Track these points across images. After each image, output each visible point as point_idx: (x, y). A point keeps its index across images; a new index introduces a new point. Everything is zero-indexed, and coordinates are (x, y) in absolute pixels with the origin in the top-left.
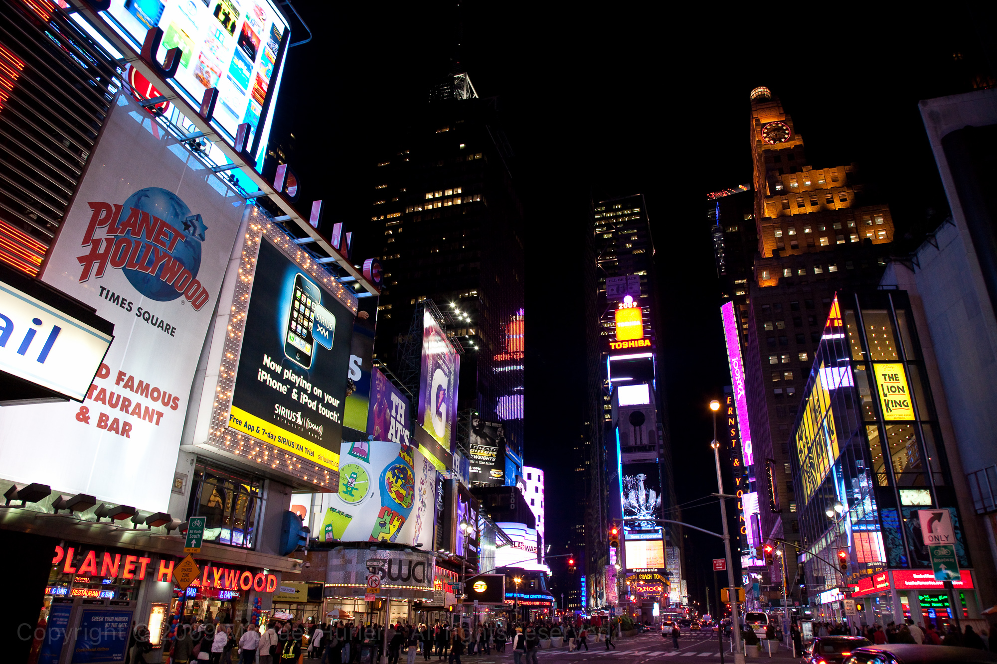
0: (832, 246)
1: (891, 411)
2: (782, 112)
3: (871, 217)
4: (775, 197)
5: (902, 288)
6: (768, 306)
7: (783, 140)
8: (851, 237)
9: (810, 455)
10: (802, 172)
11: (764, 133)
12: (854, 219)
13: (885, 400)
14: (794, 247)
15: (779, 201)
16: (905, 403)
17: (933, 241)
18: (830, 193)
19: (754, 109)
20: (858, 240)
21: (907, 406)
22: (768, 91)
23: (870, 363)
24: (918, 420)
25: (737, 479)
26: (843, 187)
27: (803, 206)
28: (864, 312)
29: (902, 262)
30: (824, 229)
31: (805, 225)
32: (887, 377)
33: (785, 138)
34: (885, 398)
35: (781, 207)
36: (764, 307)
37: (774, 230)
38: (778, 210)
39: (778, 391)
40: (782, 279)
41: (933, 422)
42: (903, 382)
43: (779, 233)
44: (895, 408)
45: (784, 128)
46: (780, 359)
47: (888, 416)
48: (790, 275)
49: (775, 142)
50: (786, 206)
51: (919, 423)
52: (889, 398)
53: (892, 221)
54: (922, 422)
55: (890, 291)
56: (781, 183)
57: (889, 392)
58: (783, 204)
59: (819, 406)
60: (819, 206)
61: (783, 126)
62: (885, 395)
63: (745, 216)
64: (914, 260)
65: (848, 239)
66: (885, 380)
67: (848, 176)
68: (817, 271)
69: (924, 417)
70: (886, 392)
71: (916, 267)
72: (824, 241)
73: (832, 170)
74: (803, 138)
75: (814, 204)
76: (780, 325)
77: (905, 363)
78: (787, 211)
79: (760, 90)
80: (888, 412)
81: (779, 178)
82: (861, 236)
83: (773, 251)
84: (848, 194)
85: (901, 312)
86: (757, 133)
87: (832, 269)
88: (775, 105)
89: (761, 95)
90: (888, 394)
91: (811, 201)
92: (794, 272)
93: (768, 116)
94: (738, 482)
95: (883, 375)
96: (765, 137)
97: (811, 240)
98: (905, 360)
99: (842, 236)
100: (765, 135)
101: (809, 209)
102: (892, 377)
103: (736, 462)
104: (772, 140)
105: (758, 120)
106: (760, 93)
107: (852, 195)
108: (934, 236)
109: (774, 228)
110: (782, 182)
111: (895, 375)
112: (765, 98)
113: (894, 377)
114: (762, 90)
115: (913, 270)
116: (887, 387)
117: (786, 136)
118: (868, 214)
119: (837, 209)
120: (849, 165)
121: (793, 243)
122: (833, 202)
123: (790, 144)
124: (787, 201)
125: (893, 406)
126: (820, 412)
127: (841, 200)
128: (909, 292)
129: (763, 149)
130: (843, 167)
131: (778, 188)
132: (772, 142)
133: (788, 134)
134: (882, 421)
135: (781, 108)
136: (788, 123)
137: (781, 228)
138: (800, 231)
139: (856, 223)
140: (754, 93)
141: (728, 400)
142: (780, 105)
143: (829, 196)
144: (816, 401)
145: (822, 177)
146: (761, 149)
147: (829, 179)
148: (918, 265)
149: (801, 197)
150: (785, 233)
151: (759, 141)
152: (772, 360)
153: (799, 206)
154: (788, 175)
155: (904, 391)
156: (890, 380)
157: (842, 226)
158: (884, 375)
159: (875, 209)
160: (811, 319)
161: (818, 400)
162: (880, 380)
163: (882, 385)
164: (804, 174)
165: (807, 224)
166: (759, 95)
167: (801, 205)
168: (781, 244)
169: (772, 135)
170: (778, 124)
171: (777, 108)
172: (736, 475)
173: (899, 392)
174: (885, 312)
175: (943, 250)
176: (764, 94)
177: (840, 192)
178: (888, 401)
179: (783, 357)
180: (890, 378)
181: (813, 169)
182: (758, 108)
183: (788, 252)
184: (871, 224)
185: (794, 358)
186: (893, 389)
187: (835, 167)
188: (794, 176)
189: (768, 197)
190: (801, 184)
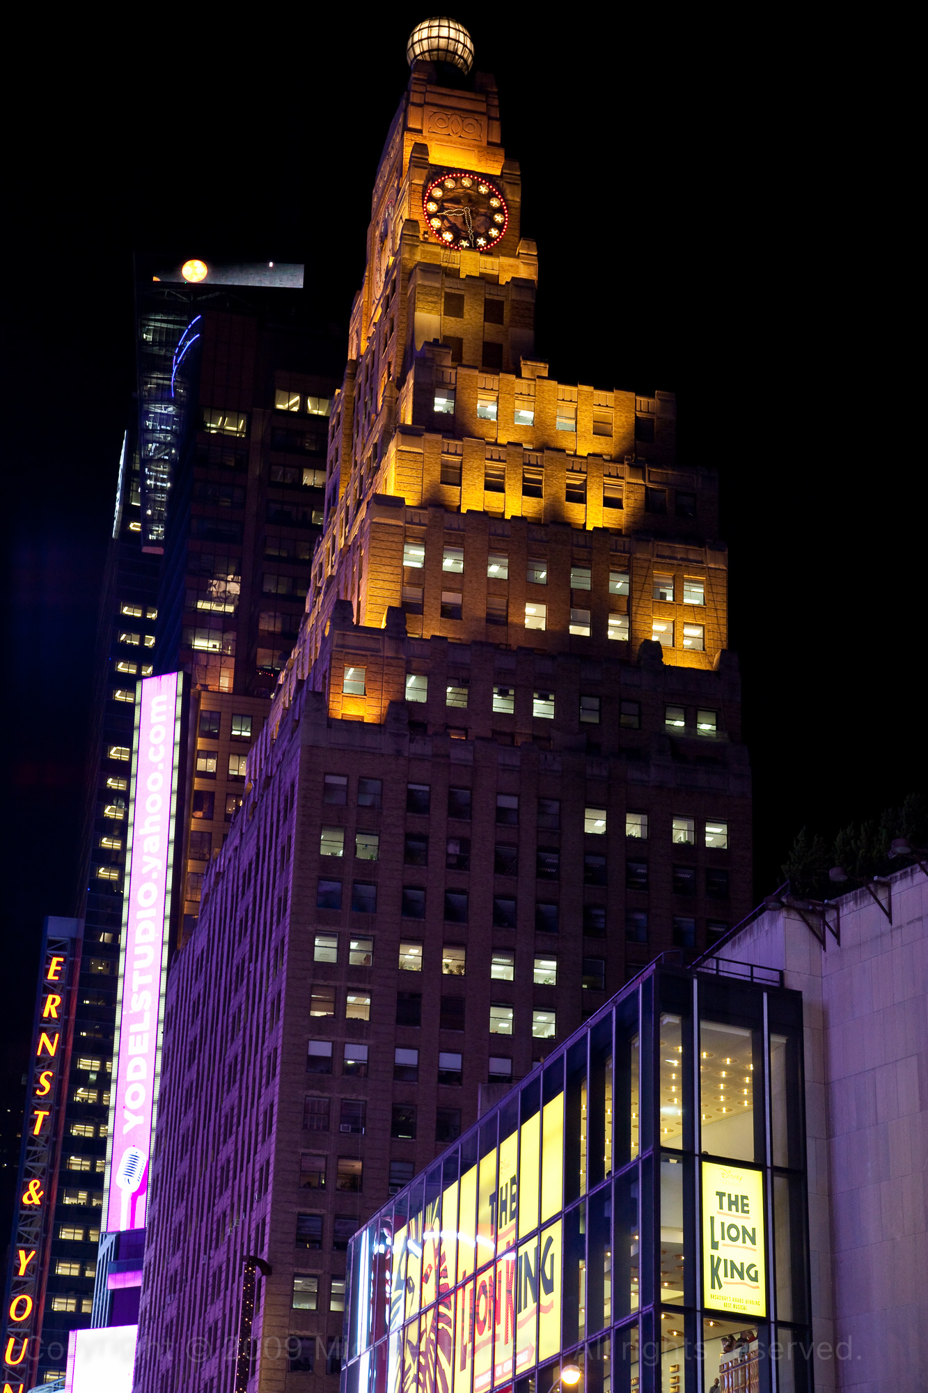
0: (556, 635)
1: (720, 1286)
2: (497, 140)
3: (674, 578)
4: (427, 436)
5: (793, 983)
6: (343, 781)
7: (481, 242)
8: (611, 622)
9: (442, 1309)
10: (519, 376)
11: (431, 199)
12: (628, 570)
13: (712, 1257)
14: (450, 612)
15: (434, 451)
16: (752, 1273)
17: (882, 896)
18: (580, 472)
19: (415, 98)
20: (626, 637)
21: (755, 1279)
22: (469, 43)
23: (697, 1159)
24: (772, 1319)
25: (22, 1253)
26: (617, 460)
27: (500, 489)
28: (704, 1025)
29: (803, 915)
30: (543, 575)
31: (493, 550)
32: (725, 1199)
33: (489, 239)
34: (714, 1252)
35: (436, 473)
36: (331, 780)
37: (406, 543)
38: (427, 480)
39: (320, 1048)
40: (399, 707)
41: (801, 1329)
42: (755, 1219)
43: (414, 557)
44: (729, 1279)
45: (495, 203)
46: (343, 951)
47: (714, 1299)
48: (422, 698)
49: (456, 239)
50: (453, 476)
51: (773, 1326)
52: (720, 1253)
53: (724, 606)
54: (780, 1324)
55: (768, 989)
56: (453, 394)
57: (723, 1238)
58: (445, 466)
59: (516, 1198)
60: (542, 501)
61: (491, 195)
62: (715, 1245)
63: (280, 394)
64: (830, 917)
65: (599, 627)
66: (721, 1207)
67: (641, 427)
68: (500, 704)
69: (785, 1314)
70: (718, 1238)
71: (829, 937)
72: (535, 616)
73: (602, 396)
74: (540, 257)
75: (531, 490)
76: (367, 847)
77: (769, 1171)
78: (451, 492)
79: (444, 32)
80: (713, 1287)
81: (450, 375)
82: (636, 626)
83: (391, 609)
84: (631, 490)
85: (779, 1041)
86: (412, 192)
87: (542, 708)
88: (482, 107)
89: (447, 51)
90: (721, 1243)
91: (525, 480)
92: (436, 692)
93: (455, 137)
94: (24, 1262)
95: (718, 1193)
96: (431, 216)
97: (499, 603)
98: (769, 1164)
99: (586, 614)
100: (432, 207)
101: (514, 504)
102: (736, 1203)
103: (32, 1190)
104: (449, 229)
105: (421, 149)
106: (443, 42)
107: (640, 495)
108: (888, 886)
109: (407, 538)
110: (455, 390)
111: (744, 1197)
112: (453, 65)
113: (738, 1203)
114: (453, 34)
115: (822, 942)
116: (723, 1224)
117: (494, 232)
118: (670, 567)
119: (589, 527)
120: (650, 394)
121: (450, 597)
122: (582, 499)
123: (501, 266)
124: (456, 459)
125: (726, 1275)
126: (516, 1214)
127: (610, 503)
128: (805, 997)
129: (418, 258)
130: (632, 395)
131: (441, 404)
132: (448, 237)
133: (500, 227)
134: (698, 1308)
135: (496, 126)
136: (508, 189)
137: (423, 541)
138: (476, 565)
139: (631, 583)
140: (425, 34)
141: (53, 967)
142: (495, 113)
143: (576, 480)
144: (505, 1180)
145: (569, 410)
146: (412, 253)
147: (587, 424)
148: (837, 935)
149: (499, 460)
150: (433, 560)
151: (411, 223)
152: (325, 949)
153: (489, 487)
154: (476, 373)
155: (753, 1241)
156: (730, 1209)
157: (593, 583)
158: (721, 1195)
159: (691, 557)
160: (453, 849)
161: (516, 1181)
162: (710, 1205)
163: (712, 1219)
164: (521, 385)
165: (502, 550)
166: (438, 49)
167: (495, 485)
168: (414, 593)
169: (452, 210)
170: (476, 184)
171: (484, 120)
172: (20, 1238)
173: (744, 1241)
174: (746, 1034)
175: (901, 927)
176: (455, 53)
177: (609, 476)
178: (719, 1260)
179: (354, 945)
180: (731, 1203)
181: (551, 376)
182: (430, 98)
183: (428, 628)
184: (669, 598)
185: (386, 955)
186: (733, 1233)
187: (610, 389)
188: (491, 381)
189: (406, 431)
190: (508, 415)
